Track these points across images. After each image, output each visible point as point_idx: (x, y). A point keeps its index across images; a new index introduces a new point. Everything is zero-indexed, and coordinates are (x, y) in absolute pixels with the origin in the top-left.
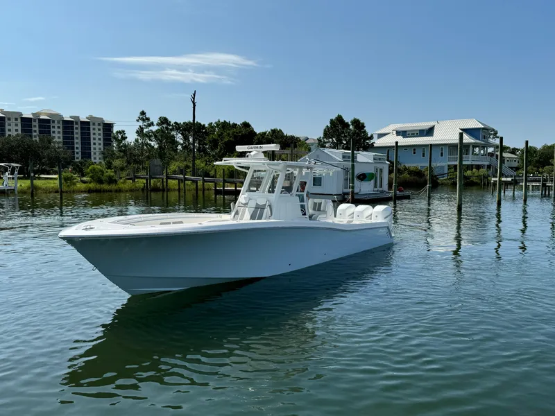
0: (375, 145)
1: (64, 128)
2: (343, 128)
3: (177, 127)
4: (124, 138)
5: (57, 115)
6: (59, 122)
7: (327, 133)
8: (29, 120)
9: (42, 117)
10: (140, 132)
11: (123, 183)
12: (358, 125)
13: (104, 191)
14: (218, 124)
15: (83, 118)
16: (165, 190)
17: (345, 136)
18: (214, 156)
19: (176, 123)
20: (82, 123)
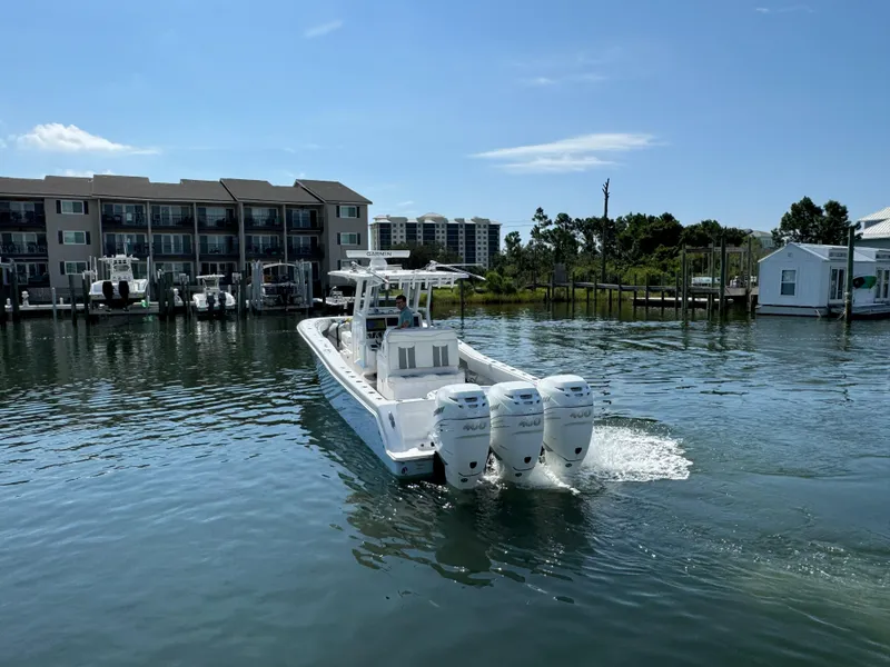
0: (863, 237)
1: (449, 232)
2: (812, 215)
3: (579, 224)
4: (518, 241)
5: (442, 219)
6: (443, 226)
7: (787, 223)
8: (414, 225)
9: (426, 222)
10: (535, 232)
11: (522, 292)
12: (837, 210)
13: (503, 302)
14: (629, 218)
15: (468, 221)
16: (572, 300)
17: (815, 226)
18: (626, 258)
19: (577, 220)
20: (467, 225)
